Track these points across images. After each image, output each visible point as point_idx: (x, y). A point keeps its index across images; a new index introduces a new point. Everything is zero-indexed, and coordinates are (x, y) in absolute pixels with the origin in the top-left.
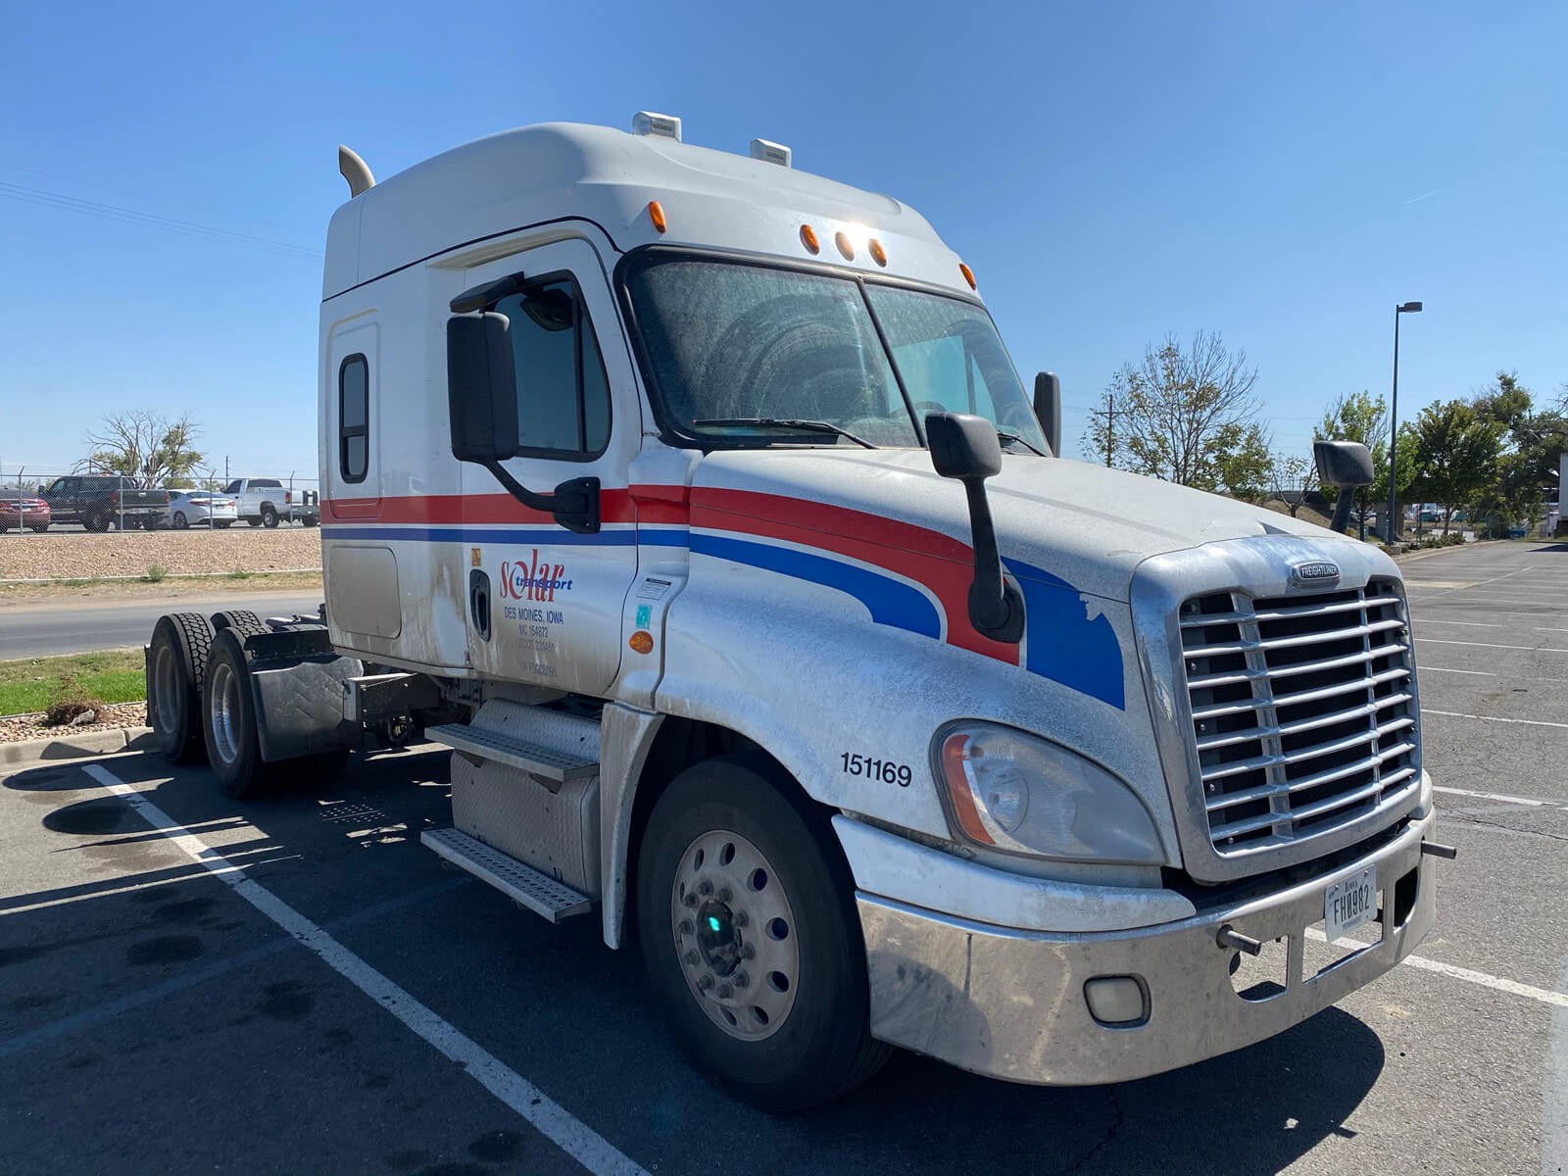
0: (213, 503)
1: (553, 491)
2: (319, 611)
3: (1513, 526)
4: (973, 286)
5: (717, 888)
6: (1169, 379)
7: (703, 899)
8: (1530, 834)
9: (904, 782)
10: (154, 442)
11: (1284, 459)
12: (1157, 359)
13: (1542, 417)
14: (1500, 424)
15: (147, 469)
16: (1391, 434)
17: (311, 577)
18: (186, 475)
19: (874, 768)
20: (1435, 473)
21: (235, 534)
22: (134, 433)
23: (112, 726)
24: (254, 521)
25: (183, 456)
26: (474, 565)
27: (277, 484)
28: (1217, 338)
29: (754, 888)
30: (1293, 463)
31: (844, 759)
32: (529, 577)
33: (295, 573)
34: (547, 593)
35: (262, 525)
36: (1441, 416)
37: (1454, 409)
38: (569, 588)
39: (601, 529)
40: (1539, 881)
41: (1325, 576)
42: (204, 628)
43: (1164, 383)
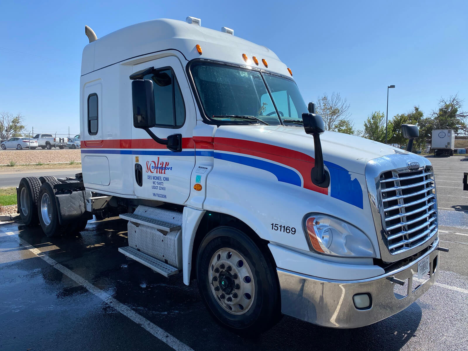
0: (30, 141)
1: (166, 138)
2: (75, 176)
3: (417, 150)
4: (292, 75)
5: (226, 267)
6: (325, 106)
7: (221, 270)
8: (448, 241)
9: (293, 233)
10: (9, 122)
11: (356, 130)
12: (321, 100)
13: (426, 119)
14: (415, 121)
15: (6, 131)
16: (386, 123)
17: (63, 165)
18: (19, 133)
19: (283, 228)
20: (397, 135)
21: (38, 151)
22: (2, 119)
23: (5, 213)
24: (43, 147)
25: (18, 127)
26: (136, 162)
27: (51, 136)
28: (338, 94)
29: (239, 267)
30: (359, 132)
31: (272, 225)
32: (156, 166)
33: (57, 163)
34: (163, 171)
35: (46, 149)
36: (399, 118)
37: (402, 116)
38: (171, 170)
39: (182, 151)
40: (455, 256)
41: (416, 166)
42: (37, 182)
43: (323, 108)
